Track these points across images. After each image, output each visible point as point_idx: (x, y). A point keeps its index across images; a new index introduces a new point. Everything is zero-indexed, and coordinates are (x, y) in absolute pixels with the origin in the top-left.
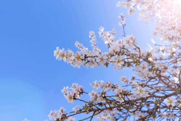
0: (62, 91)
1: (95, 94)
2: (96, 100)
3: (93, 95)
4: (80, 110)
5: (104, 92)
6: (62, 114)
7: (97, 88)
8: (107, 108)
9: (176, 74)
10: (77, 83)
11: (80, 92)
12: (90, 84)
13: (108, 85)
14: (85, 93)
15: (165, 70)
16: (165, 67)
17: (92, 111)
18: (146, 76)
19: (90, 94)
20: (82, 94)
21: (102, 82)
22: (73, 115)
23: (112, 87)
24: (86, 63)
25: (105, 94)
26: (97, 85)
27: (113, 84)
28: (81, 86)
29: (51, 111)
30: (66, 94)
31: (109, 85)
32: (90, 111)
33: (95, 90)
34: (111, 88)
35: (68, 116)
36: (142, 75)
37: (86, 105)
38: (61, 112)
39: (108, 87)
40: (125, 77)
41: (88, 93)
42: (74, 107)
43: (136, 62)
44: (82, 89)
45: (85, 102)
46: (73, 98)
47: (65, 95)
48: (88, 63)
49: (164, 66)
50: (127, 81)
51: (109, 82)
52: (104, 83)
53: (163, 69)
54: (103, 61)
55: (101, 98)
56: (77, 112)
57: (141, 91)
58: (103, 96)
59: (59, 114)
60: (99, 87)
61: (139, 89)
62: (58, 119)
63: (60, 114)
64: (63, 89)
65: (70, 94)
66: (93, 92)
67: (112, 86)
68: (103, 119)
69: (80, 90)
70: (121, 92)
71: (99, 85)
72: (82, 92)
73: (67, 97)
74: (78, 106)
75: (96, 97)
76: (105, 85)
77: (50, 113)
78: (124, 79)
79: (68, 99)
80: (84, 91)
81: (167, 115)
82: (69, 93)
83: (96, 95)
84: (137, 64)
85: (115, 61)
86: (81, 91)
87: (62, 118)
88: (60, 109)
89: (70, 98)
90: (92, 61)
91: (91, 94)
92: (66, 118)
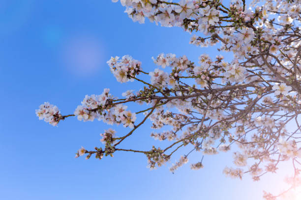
0: (109, 62)
1: (160, 74)
2: (161, 84)
3: (157, 75)
4: (134, 97)
5: (177, 70)
6: (107, 98)
7: (164, 66)
8: (177, 97)
9: (291, 56)
10: (131, 56)
11: (135, 70)
12: (153, 58)
13: (182, 61)
14: (143, 72)
15: (276, 46)
16: (276, 42)
17: (153, 99)
18: (246, 52)
19: (151, 74)
20: (138, 74)
21: (173, 56)
22: (124, 102)
23: (189, 66)
24: (156, 15)
25: (178, 72)
26: (164, 61)
27: (190, 62)
28: (136, 61)
29: (87, 97)
30: (115, 68)
31: (184, 63)
32: (151, 98)
33: (161, 69)
34: (187, 66)
35: (116, 104)
36: (238, 49)
37: (145, 88)
38: (105, 95)
39: (182, 65)
40: (207, 56)
41: (148, 74)
42: (124, 92)
43: (238, 22)
44: (138, 65)
45: (145, 83)
46: (126, 74)
47: (113, 70)
48: (158, 15)
49: (275, 40)
50: (209, 63)
51: (185, 57)
52: (175, 57)
53: (273, 45)
54: (186, 11)
55: (172, 79)
56: (130, 99)
57: (237, 71)
58: (176, 75)
59: (100, 99)
60: (168, 64)
61: (235, 68)
62: (101, 106)
63: (104, 99)
64: (111, 60)
65: (122, 68)
66: (157, 71)
67: (189, 64)
68: (161, 123)
69: (135, 67)
70: (205, 71)
71: (167, 60)
72: (138, 71)
73: (116, 73)
74: (131, 91)
75: (162, 79)
76: (178, 62)
77: (85, 99)
78: (206, 58)
79: (119, 75)
80: (141, 69)
81: (262, 121)
82: (120, 67)
83: (161, 76)
84: (239, 25)
85: (205, 16)
86: (137, 69)
87: (106, 105)
88: (103, 91)
89: (122, 74)
90: (166, 11)
91: (154, 74)
92: (113, 106)
